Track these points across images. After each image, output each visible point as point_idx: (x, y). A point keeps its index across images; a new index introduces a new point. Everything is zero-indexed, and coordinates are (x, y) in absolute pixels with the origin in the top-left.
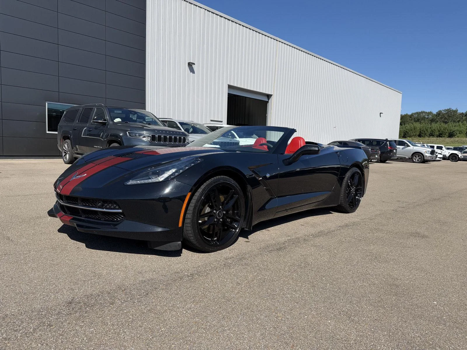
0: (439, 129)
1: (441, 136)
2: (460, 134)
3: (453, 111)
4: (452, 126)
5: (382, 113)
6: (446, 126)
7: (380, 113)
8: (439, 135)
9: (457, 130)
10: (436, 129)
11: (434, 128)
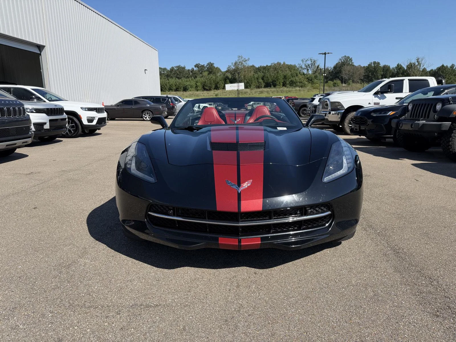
0: (175, 84)
1: (178, 90)
2: (191, 88)
3: (182, 67)
4: (185, 81)
5: (146, 70)
6: (180, 81)
7: (145, 70)
8: (176, 89)
9: (189, 85)
10: (173, 84)
11: (171, 83)
